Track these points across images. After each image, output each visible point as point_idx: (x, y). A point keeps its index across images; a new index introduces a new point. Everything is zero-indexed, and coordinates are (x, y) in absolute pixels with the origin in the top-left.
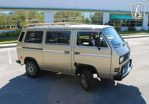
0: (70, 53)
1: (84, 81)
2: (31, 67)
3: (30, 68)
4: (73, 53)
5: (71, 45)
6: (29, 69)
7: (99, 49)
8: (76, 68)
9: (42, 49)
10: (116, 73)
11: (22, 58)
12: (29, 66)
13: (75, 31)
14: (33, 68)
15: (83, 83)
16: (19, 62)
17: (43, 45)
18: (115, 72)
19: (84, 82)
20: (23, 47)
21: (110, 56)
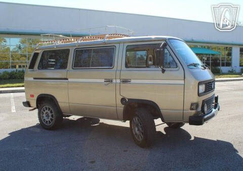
0: (114, 81)
1: (138, 130)
2: (47, 111)
3: (47, 113)
4: (118, 81)
5: (115, 68)
6: (44, 115)
7: (163, 71)
8: (124, 107)
9: (67, 79)
10: (194, 112)
11: (32, 96)
12: (44, 111)
13: (122, 45)
14: (51, 112)
15: (136, 134)
16: (27, 104)
17: (70, 71)
18: (191, 109)
19: (137, 132)
20: (35, 79)
21: (182, 82)
